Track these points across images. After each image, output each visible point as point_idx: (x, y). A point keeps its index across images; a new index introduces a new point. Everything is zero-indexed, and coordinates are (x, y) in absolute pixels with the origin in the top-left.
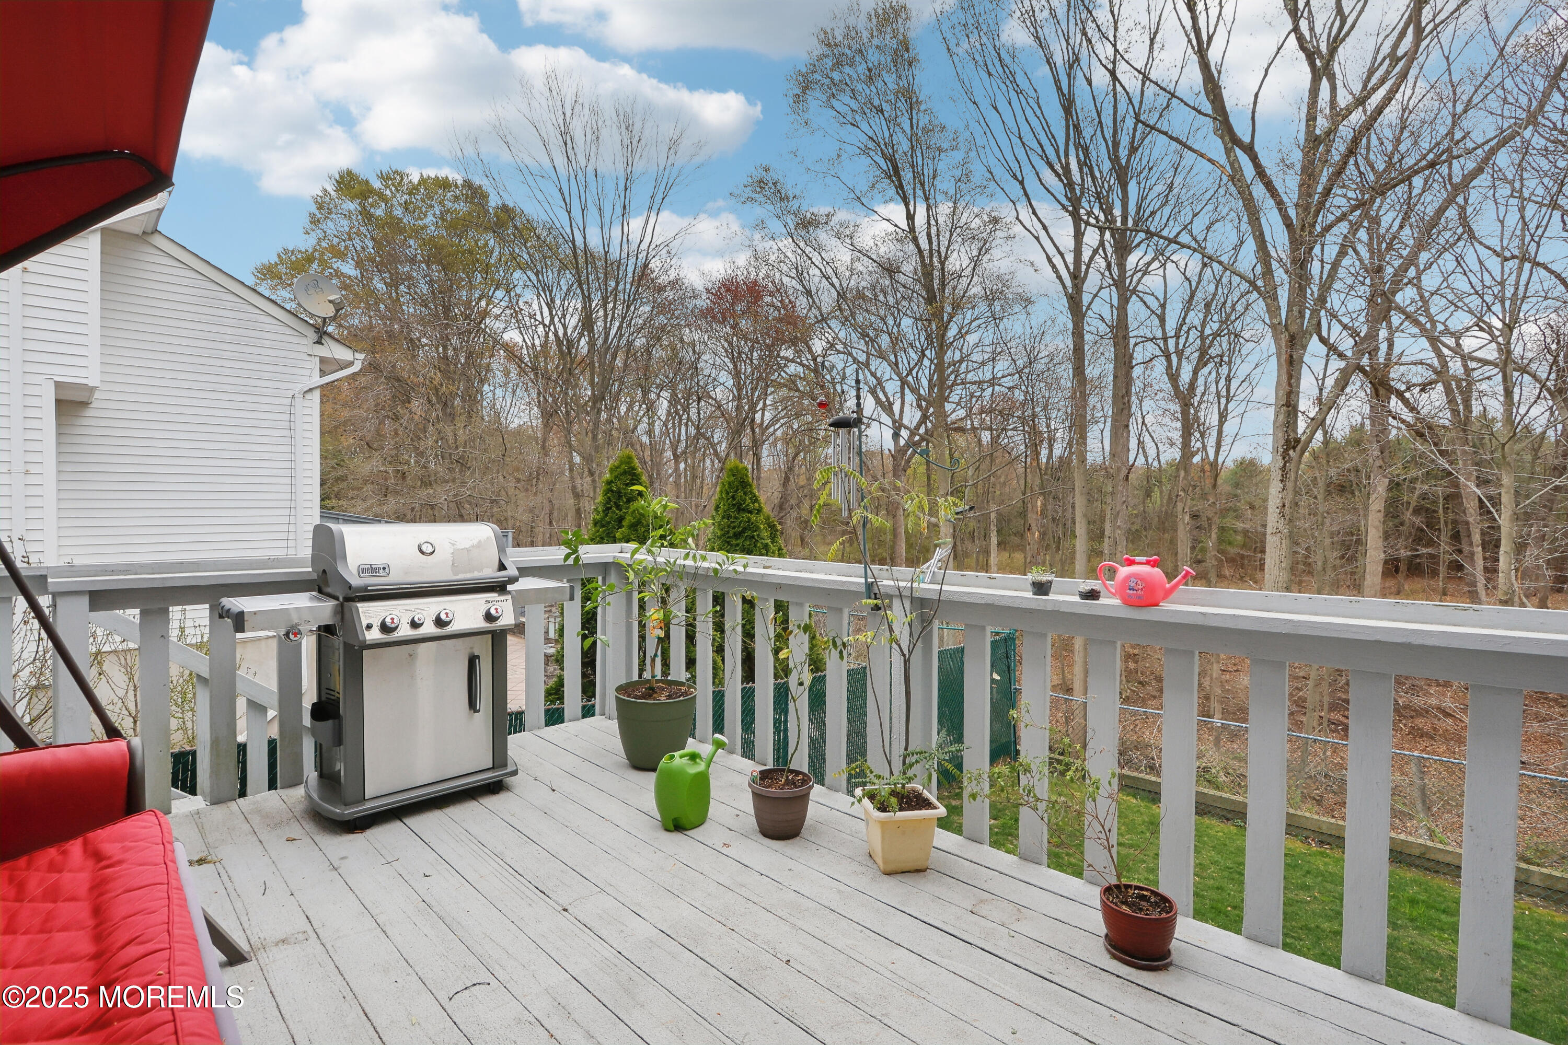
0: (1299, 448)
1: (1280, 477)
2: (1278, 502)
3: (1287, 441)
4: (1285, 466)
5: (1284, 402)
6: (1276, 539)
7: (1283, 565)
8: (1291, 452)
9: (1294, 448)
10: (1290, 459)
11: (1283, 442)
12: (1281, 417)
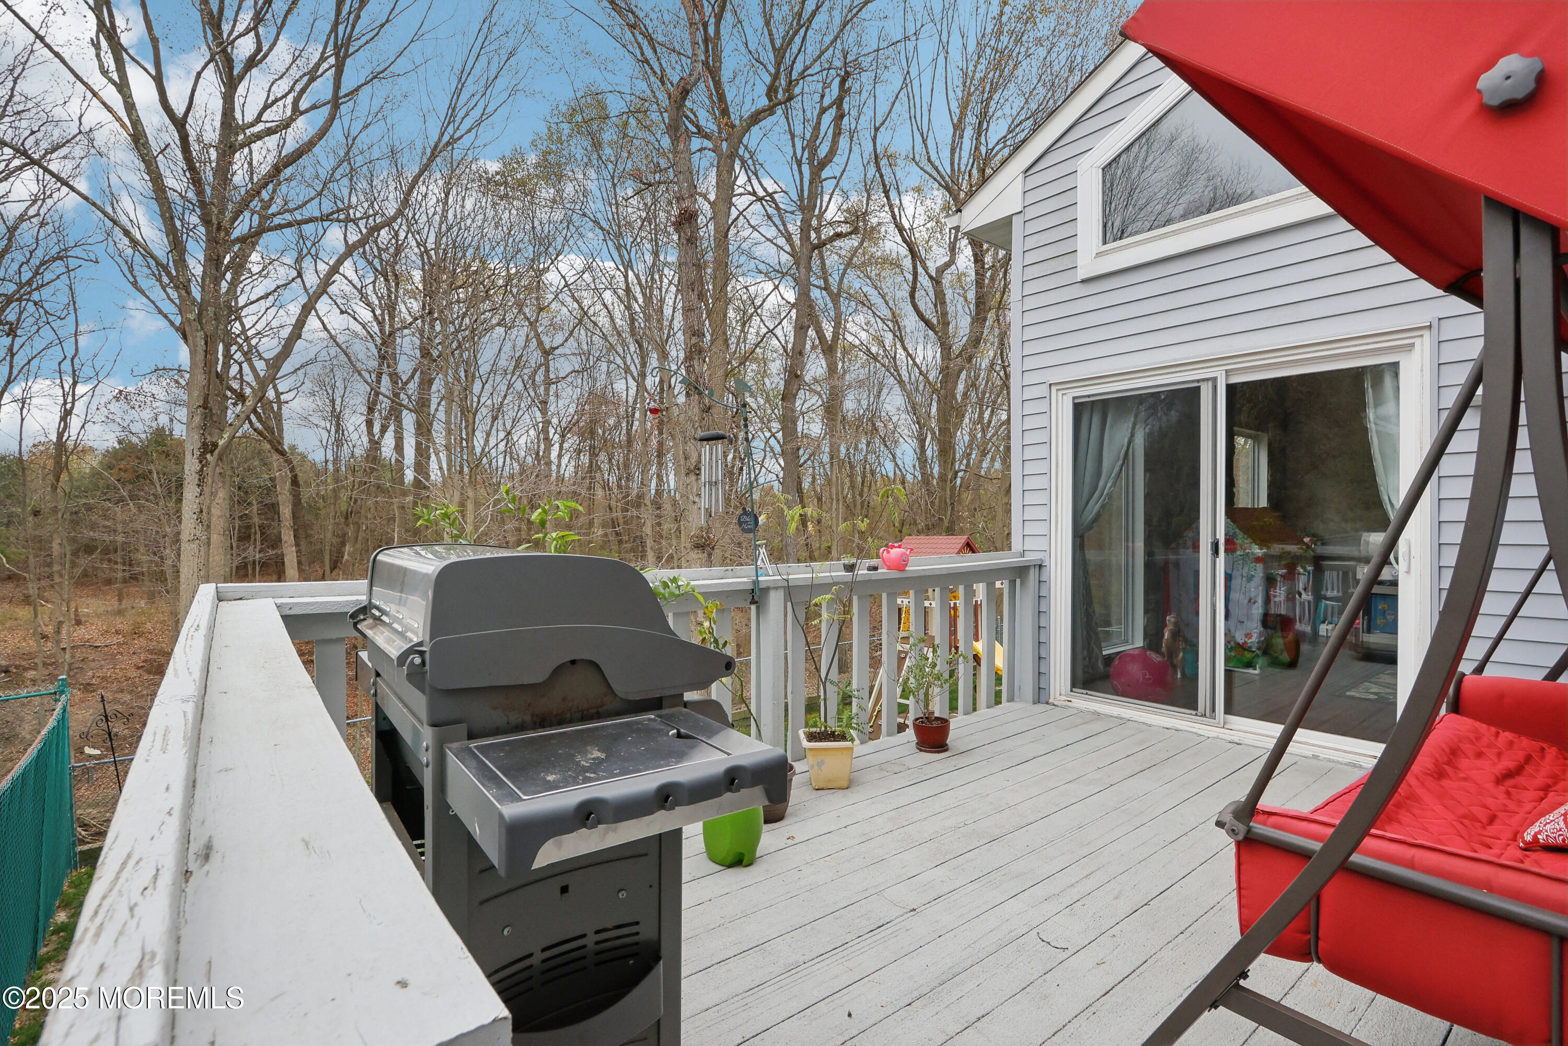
0: (216, 452)
1: (197, 482)
2: (195, 508)
3: (204, 445)
4: (202, 470)
5: (201, 403)
6: (194, 546)
7: (202, 573)
8: (208, 456)
9: (212, 452)
10: (208, 463)
11: (199, 445)
12: (197, 419)
